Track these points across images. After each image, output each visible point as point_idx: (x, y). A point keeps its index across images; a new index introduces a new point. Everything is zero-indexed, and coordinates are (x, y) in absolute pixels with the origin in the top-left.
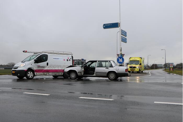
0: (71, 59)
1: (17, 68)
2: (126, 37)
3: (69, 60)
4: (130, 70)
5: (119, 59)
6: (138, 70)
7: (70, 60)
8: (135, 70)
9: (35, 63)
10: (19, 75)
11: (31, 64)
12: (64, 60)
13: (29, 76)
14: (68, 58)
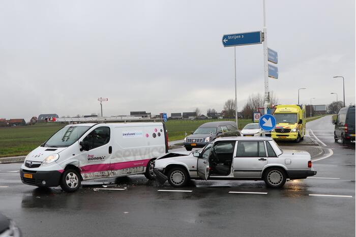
0: (161, 131)
1: (38, 166)
2: (276, 63)
3: (157, 134)
4: (277, 135)
5: (264, 119)
6: (295, 136)
7: (159, 135)
8: (288, 136)
9: (81, 150)
10: (44, 183)
11: (74, 155)
12: (147, 136)
13: (70, 185)
14: (156, 130)
